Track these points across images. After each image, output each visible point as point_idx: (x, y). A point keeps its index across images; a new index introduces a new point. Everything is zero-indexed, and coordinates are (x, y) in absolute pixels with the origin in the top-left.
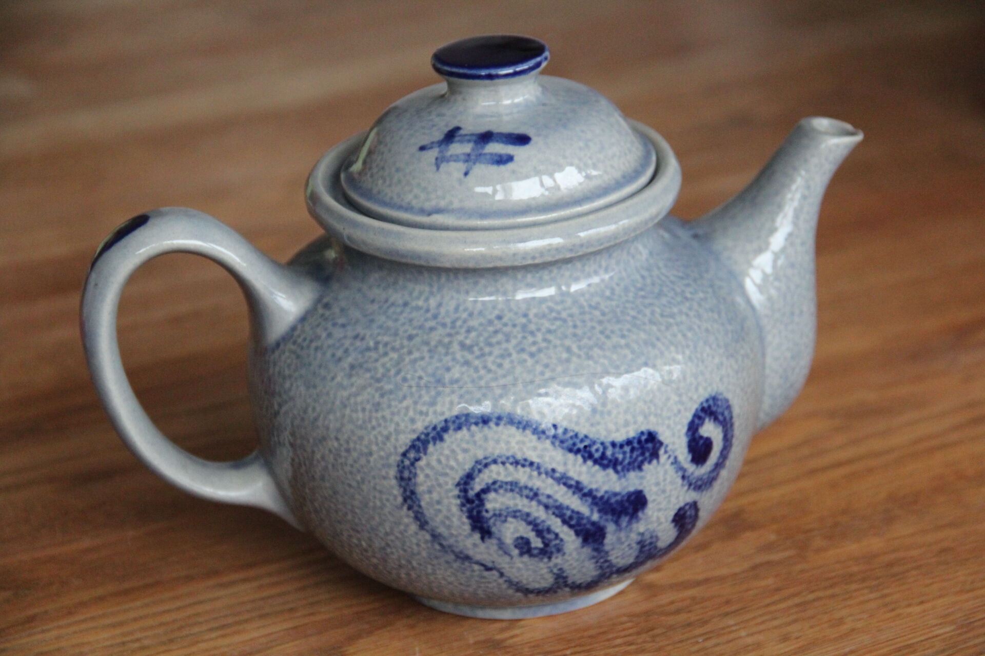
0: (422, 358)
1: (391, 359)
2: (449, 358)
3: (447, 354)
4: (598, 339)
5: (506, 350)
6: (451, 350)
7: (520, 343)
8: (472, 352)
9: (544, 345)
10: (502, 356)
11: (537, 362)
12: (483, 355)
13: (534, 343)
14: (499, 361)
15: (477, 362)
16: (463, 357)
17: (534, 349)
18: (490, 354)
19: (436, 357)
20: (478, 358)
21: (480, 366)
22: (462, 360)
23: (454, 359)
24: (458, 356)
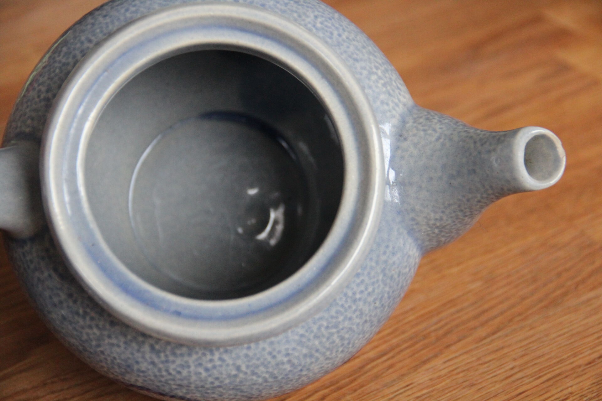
0: (119, 346)
1: (94, 334)
2: (139, 355)
3: (138, 351)
4: (266, 359)
5: (187, 362)
6: (142, 350)
7: (200, 358)
8: (159, 357)
9: (218, 363)
10: (182, 366)
11: (210, 376)
12: (167, 361)
13: (211, 360)
14: (179, 369)
15: (161, 366)
16: (151, 358)
17: (209, 365)
18: (174, 362)
19: (130, 350)
20: (162, 362)
21: (164, 369)
22: (149, 360)
23: (143, 357)
24: (148, 356)
